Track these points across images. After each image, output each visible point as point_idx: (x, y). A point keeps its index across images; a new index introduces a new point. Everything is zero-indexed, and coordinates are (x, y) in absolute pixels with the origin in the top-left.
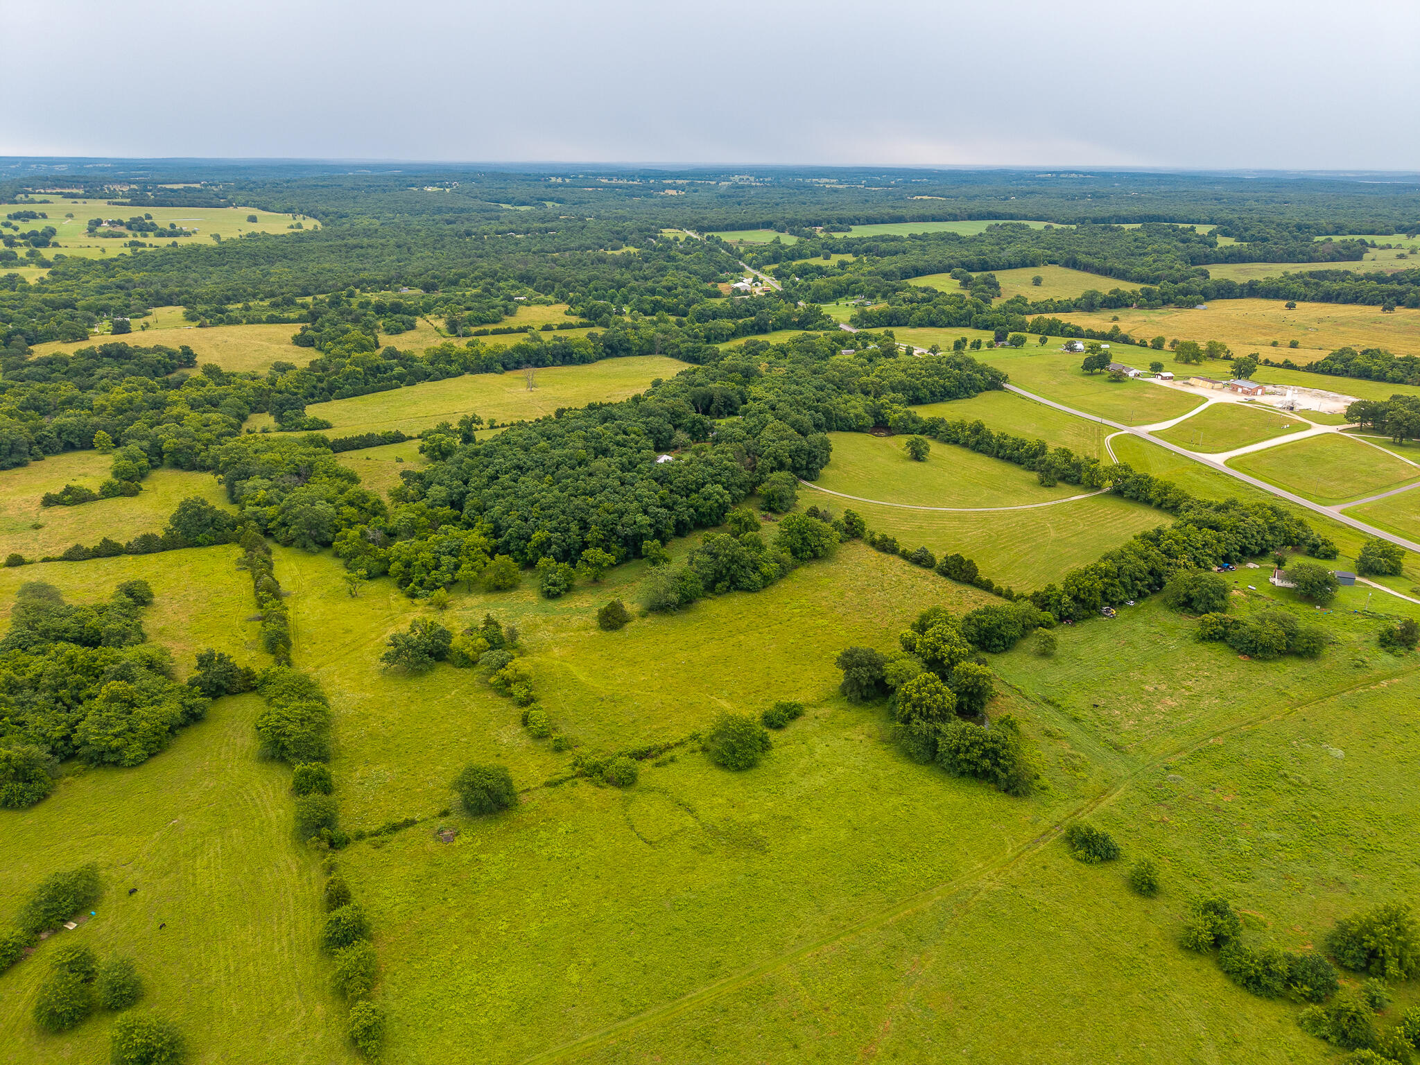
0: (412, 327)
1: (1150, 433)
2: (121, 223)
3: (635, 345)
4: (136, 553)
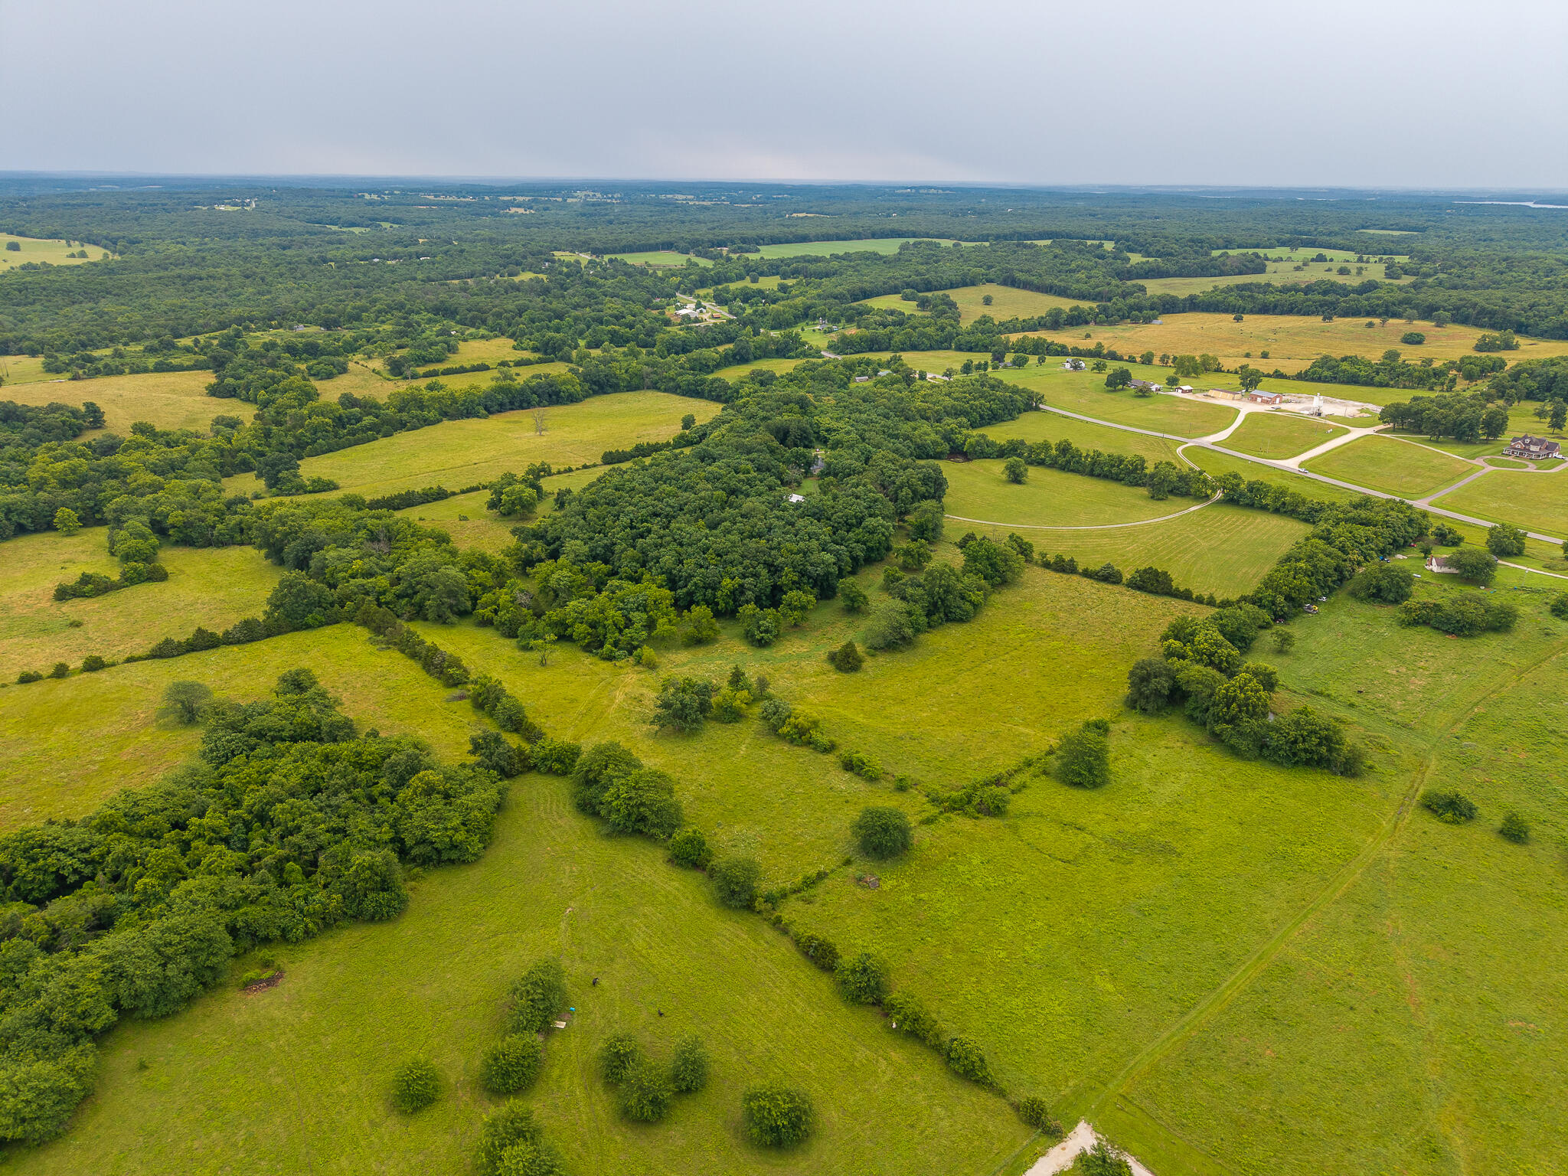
1: (1213, 444)
3: (623, 380)
4: (239, 642)
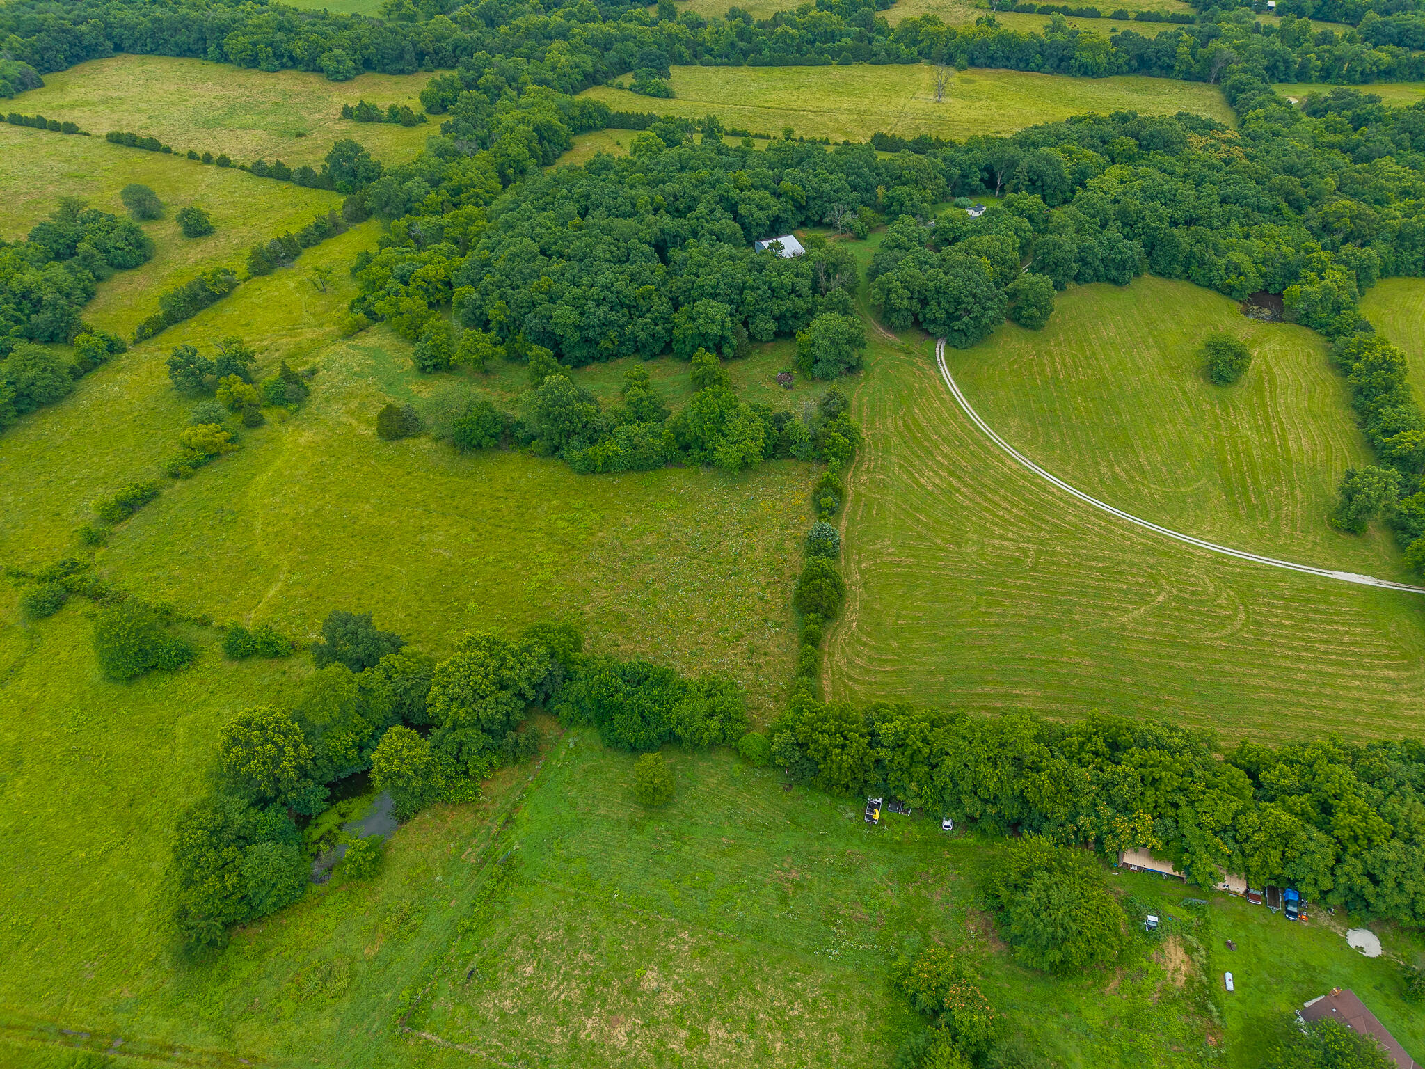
3: (1182, 62)
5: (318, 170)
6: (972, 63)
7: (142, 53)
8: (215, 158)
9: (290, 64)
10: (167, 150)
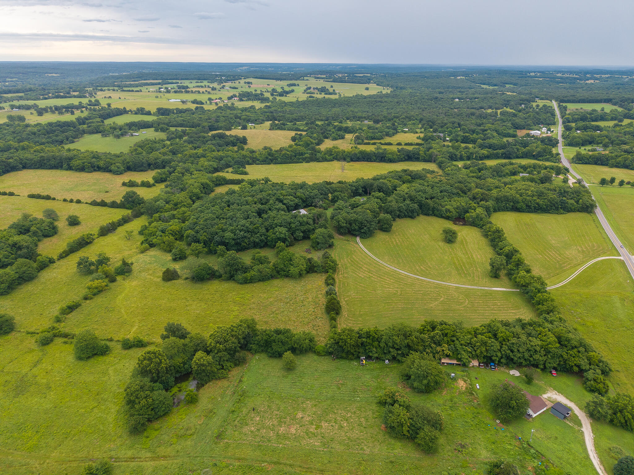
0: (343, 138)
2: (317, 88)
3: (422, 156)
4: (110, 207)
5: (119, 202)
6: (352, 160)
7: (34, 168)
8: (75, 201)
9: (97, 169)
10: (54, 199)
